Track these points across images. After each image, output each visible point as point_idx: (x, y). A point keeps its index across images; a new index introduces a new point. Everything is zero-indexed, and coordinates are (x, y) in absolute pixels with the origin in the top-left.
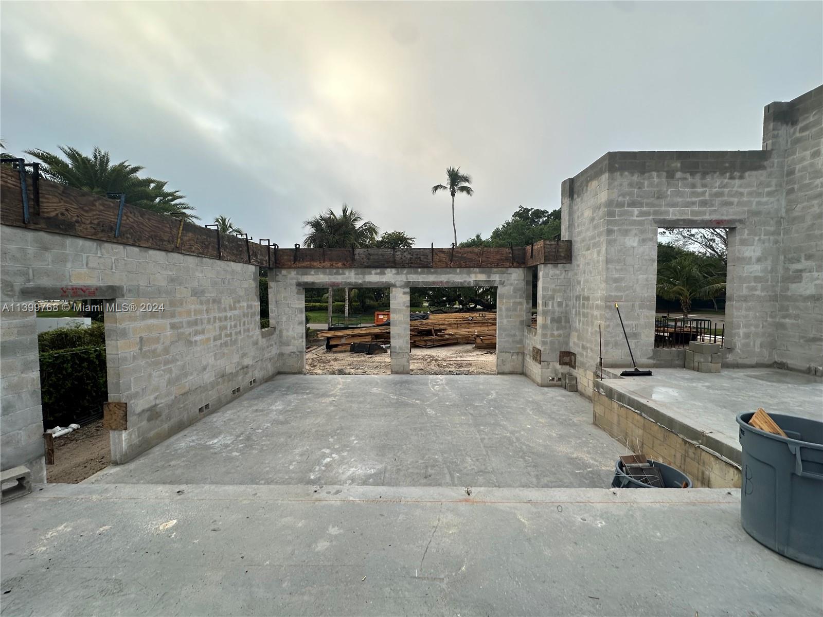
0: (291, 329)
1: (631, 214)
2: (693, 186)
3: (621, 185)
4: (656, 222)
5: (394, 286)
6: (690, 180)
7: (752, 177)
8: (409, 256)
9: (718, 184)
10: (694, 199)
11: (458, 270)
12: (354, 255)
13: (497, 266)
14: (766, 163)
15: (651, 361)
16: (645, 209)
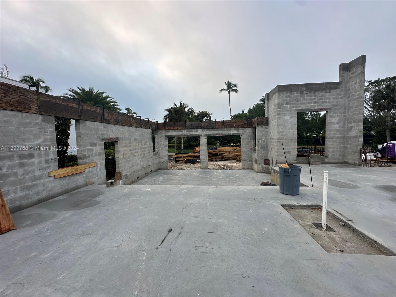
0: (163, 153)
1: (287, 107)
2: (311, 96)
3: (283, 97)
4: (296, 110)
5: (201, 136)
6: (309, 94)
7: (334, 92)
8: (207, 124)
9: (320, 95)
10: (311, 101)
11: (226, 129)
12: (186, 124)
13: (241, 127)
14: (339, 86)
15: (296, 162)
16: (292, 105)
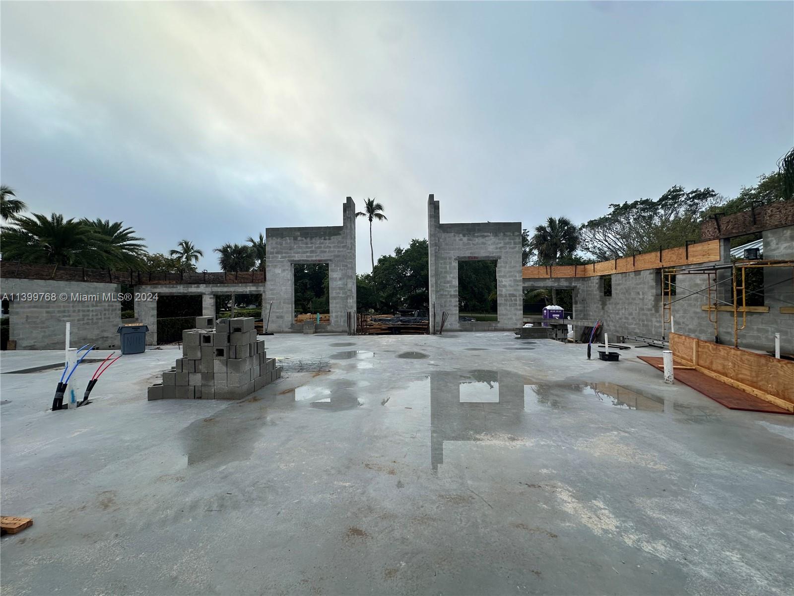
0: (147, 319)
1: (277, 257)
2: (307, 244)
3: (272, 244)
4: (289, 261)
5: (205, 294)
6: (305, 241)
7: (335, 239)
8: (212, 277)
9: (318, 242)
10: (307, 250)
11: (240, 285)
12: (182, 276)
14: (341, 232)
15: (290, 330)
16: (284, 255)
